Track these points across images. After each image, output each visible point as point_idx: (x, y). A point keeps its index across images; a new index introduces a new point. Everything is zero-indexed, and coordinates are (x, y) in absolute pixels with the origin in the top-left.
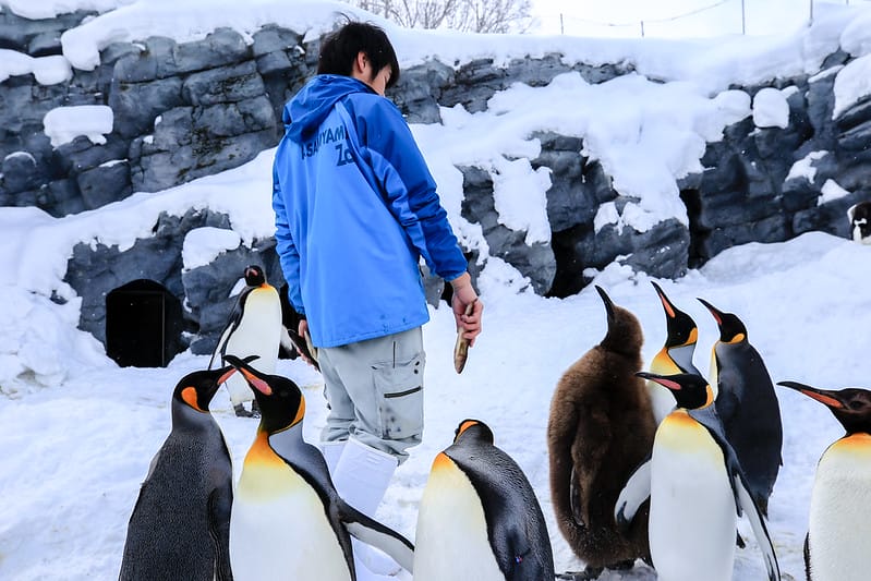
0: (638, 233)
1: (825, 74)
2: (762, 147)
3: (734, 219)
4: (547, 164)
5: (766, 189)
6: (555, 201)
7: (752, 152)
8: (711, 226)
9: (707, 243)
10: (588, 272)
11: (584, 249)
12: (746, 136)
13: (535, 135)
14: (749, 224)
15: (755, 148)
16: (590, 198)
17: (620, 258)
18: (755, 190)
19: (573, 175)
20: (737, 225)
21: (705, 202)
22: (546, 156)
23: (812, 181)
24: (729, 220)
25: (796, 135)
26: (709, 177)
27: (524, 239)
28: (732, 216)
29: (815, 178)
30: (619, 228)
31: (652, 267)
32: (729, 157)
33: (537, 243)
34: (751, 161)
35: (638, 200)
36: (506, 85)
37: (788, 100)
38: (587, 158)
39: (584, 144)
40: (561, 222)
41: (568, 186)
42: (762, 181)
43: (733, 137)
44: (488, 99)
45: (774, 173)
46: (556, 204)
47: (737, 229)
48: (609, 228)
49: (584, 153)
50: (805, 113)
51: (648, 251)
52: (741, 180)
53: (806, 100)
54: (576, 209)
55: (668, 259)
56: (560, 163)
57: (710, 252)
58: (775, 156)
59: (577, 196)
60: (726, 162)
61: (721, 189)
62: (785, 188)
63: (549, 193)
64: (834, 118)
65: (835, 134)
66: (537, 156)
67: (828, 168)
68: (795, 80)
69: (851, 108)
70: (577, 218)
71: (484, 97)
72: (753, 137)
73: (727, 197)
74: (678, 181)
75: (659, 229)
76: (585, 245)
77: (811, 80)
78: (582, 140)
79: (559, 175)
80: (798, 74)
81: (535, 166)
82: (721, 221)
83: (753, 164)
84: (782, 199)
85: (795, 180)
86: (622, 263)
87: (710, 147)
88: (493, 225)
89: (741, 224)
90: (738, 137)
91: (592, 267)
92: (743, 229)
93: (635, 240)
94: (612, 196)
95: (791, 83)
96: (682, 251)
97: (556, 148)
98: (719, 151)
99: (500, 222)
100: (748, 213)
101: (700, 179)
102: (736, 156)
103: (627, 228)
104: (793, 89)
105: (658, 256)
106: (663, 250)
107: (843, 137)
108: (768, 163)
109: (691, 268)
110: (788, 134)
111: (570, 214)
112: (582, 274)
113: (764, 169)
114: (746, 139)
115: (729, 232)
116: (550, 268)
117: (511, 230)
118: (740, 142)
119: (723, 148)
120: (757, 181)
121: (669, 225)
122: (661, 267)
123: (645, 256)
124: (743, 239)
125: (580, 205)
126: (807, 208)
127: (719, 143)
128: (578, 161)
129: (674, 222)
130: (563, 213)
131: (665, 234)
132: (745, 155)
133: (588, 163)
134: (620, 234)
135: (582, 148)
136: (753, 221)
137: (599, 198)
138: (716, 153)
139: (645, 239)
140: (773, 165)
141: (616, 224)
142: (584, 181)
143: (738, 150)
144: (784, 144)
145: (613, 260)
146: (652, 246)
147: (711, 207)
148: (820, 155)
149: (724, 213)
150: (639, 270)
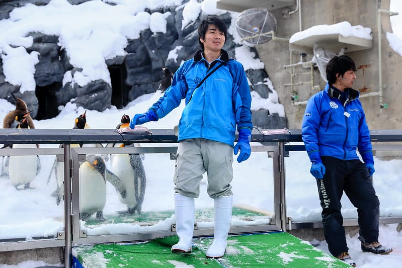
0: (80, 87)
2: (157, 42)
3: (145, 80)
4: (36, 50)
5: (159, 64)
6: (41, 70)
7: (153, 45)
8: (132, 84)
9: (130, 93)
11: (59, 96)
12: (150, 36)
13: (30, 34)
14: (154, 83)
15: (155, 43)
16: (62, 68)
17: (73, 100)
18: (155, 65)
19: (55, 56)
20: (148, 83)
21: (129, 71)
22: (36, 45)
23: (176, 61)
24: (142, 81)
25: (172, 37)
26: (129, 58)
27: (19, 90)
28: (144, 79)
29: (177, 59)
30: (72, 85)
31: (87, 104)
32: (141, 48)
33: (27, 93)
34: (152, 50)
35: (81, 70)
36: (21, 4)
37: (166, 19)
38: (61, 47)
39: (59, 39)
40: (45, 81)
41: (49, 62)
42: (158, 61)
43: (144, 37)
44: (10, 12)
45: (163, 57)
46: (41, 72)
47: (147, 86)
48: (68, 84)
49: (59, 44)
50: (175, 26)
51: (85, 96)
52: (148, 61)
53: (175, 19)
54: (54, 74)
55: (96, 101)
56: (45, 49)
57: (132, 98)
58: (163, 47)
59: (55, 67)
60: (140, 50)
61: (139, 64)
62: (166, 65)
63: (36, 66)
64: (182, 29)
65: (183, 37)
66: (30, 46)
67: (183, 54)
68: (171, 8)
69: (188, 25)
70: (55, 79)
71: (7, 11)
72: (154, 37)
73: (142, 69)
74: (107, 62)
75: (91, 85)
76: (59, 94)
77: (177, 9)
78: (58, 37)
79: (44, 56)
80: (173, 5)
81: (29, 51)
82: (138, 81)
83: (153, 51)
85: (169, 60)
86: (72, 103)
87: (130, 42)
88: (2, 82)
89: (149, 83)
90: (146, 37)
91: (61, 105)
92: (150, 85)
93: (79, 90)
94: (71, 68)
95: (169, 10)
96: (105, 96)
97: (43, 41)
98: (136, 44)
99: (6, 80)
100: (153, 77)
101: (123, 59)
102: (145, 47)
103: (76, 84)
104: (168, 14)
105: (90, 99)
106: (93, 96)
107: (185, 39)
108: (160, 51)
109: (113, 104)
110: (168, 36)
111: (51, 77)
112: (58, 109)
113: (159, 54)
114: (150, 38)
115: (143, 87)
116: (34, 105)
117: (12, 85)
118: (147, 39)
119: (139, 43)
120: (155, 61)
121: (97, 83)
122: (93, 104)
123: (83, 98)
124: (150, 91)
125: (56, 72)
127: (136, 39)
128: (55, 48)
129: (101, 81)
130: (46, 76)
131: (95, 88)
132: (149, 47)
133: (61, 49)
134: (73, 87)
135: (58, 42)
136: (156, 82)
137: (66, 68)
138: (135, 45)
139: (83, 90)
140: (163, 52)
141: (71, 82)
142: (60, 59)
143: (146, 44)
144: (167, 42)
145: (69, 101)
146: (88, 93)
147: (132, 74)
148: (179, 48)
149: (140, 77)
150: (80, 106)
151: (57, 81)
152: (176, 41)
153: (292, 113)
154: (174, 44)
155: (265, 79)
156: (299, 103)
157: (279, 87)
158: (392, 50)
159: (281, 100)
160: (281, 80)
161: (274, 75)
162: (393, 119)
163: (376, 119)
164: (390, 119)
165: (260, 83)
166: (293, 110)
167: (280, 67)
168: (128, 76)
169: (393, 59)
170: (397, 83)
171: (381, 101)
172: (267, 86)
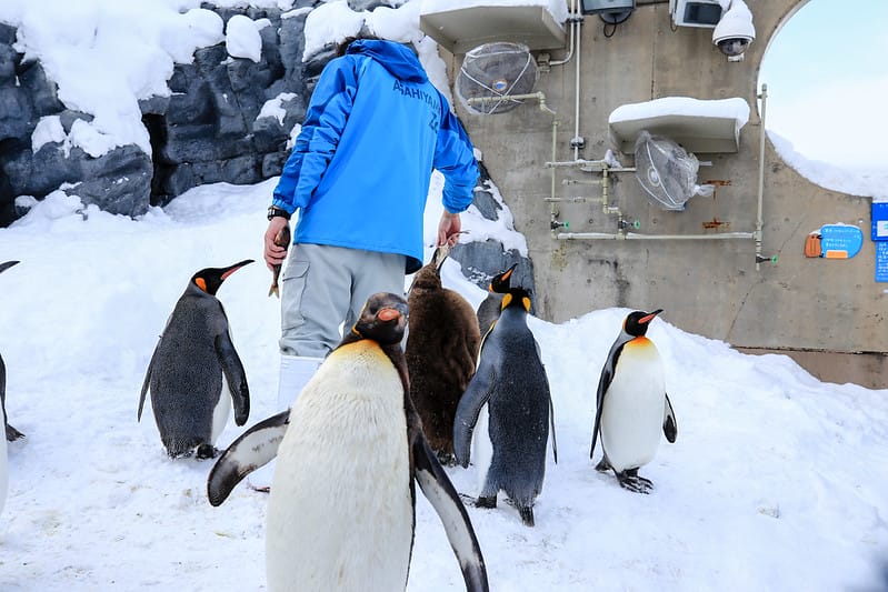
0: (89, 157)
1: (296, 12)
2: (234, 79)
3: (204, 154)
5: (237, 126)
7: (223, 82)
8: (179, 160)
9: (174, 179)
10: (22, 201)
11: (17, 171)
12: (218, 63)
14: (219, 161)
15: (228, 78)
16: (27, 107)
17: (65, 186)
18: (226, 125)
19: (6, 74)
20: (207, 161)
21: (173, 131)
23: (281, 123)
24: (198, 155)
25: (268, 71)
26: (177, 104)
28: (202, 151)
29: (284, 121)
30: (66, 148)
31: (107, 200)
32: (199, 85)
34: (223, 92)
35: (90, 118)
37: (260, 32)
38: (22, 55)
39: (18, 35)
42: (233, 117)
43: (203, 62)
45: (245, 110)
47: (206, 167)
48: (51, 148)
49: (18, 48)
50: (277, 51)
51: (102, 180)
52: (211, 114)
53: (278, 37)
54: (6, 119)
55: (126, 192)
57: (176, 189)
58: (247, 91)
59: (8, 102)
60: (196, 90)
61: (190, 119)
62: (256, 127)
64: (303, 60)
65: (304, 77)
67: (296, 111)
68: (269, 13)
69: (319, 53)
70: (8, 130)
72: (226, 66)
73: (196, 129)
74: (141, 103)
75: (117, 155)
76: (18, 166)
77: (284, 16)
78: (15, 29)
80: (271, 7)
82: (189, 155)
83: (225, 96)
84: (253, 138)
85: (266, 120)
86: (68, 193)
87: (178, 68)
89: (210, 161)
90: (210, 64)
91: (27, 194)
92: (212, 166)
93: (86, 165)
94: (58, 108)
95: (265, 15)
96: (143, 184)
98: (188, 75)
100: (218, 149)
101: (167, 104)
102: (207, 85)
103: (76, 149)
104: (265, 22)
105: (114, 188)
106: (120, 181)
107: (311, 81)
108: (240, 97)
109: (154, 205)
110: (260, 68)
112: (14, 202)
113: (235, 103)
114: (218, 67)
115: (198, 168)
118: (212, 68)
119: (193, 73)
121: (128, 152)
122: (118, 201)
123: (98, 186)
124: (213, 177)
125: (11, 114)
126: (277, 150)
127: (188, 65)
128: (8, 55)
129: (135, 150)
131: (124, 162)
132: (217, 85)
133: (23, 61)
134: (66, 157)
135: (16, 41)
136: (223, 159)
137: (39, 108)
138: (185, 77)
139: (98, 165)
140: (245, 100)
141: (62, 143)
142: (18, 84)
143: (210, 78)
144: (256, 80)
145: (58, 188)
146: (108, 174)
147: (178, 138)
148: (290, 96)
149: (193, 147)
150: (91, 202)
151: (13, 135)
152: (278, 82)
153: (543, 251)
154: (273, 86)
155: (487, 182)
156: (570, 235)
157: (516, 200)
158: (781, 159)
159: (518, 223)
160: (521, 187)
161: (506, 175)
162: (775, 284)
163: (736, 279)
164: (768, 282)
165: (479, 188)
166: (547, 246)
167: (519, 162)
168: (169, 142)
169: (781, 176)
170: (787, 220)
171: (759, 249)
172: (491, 195)
